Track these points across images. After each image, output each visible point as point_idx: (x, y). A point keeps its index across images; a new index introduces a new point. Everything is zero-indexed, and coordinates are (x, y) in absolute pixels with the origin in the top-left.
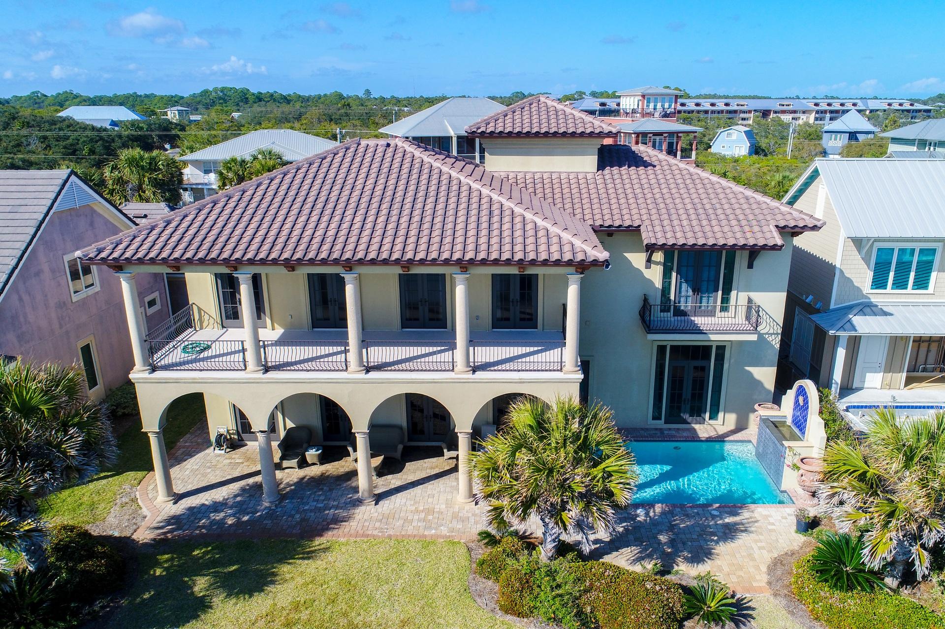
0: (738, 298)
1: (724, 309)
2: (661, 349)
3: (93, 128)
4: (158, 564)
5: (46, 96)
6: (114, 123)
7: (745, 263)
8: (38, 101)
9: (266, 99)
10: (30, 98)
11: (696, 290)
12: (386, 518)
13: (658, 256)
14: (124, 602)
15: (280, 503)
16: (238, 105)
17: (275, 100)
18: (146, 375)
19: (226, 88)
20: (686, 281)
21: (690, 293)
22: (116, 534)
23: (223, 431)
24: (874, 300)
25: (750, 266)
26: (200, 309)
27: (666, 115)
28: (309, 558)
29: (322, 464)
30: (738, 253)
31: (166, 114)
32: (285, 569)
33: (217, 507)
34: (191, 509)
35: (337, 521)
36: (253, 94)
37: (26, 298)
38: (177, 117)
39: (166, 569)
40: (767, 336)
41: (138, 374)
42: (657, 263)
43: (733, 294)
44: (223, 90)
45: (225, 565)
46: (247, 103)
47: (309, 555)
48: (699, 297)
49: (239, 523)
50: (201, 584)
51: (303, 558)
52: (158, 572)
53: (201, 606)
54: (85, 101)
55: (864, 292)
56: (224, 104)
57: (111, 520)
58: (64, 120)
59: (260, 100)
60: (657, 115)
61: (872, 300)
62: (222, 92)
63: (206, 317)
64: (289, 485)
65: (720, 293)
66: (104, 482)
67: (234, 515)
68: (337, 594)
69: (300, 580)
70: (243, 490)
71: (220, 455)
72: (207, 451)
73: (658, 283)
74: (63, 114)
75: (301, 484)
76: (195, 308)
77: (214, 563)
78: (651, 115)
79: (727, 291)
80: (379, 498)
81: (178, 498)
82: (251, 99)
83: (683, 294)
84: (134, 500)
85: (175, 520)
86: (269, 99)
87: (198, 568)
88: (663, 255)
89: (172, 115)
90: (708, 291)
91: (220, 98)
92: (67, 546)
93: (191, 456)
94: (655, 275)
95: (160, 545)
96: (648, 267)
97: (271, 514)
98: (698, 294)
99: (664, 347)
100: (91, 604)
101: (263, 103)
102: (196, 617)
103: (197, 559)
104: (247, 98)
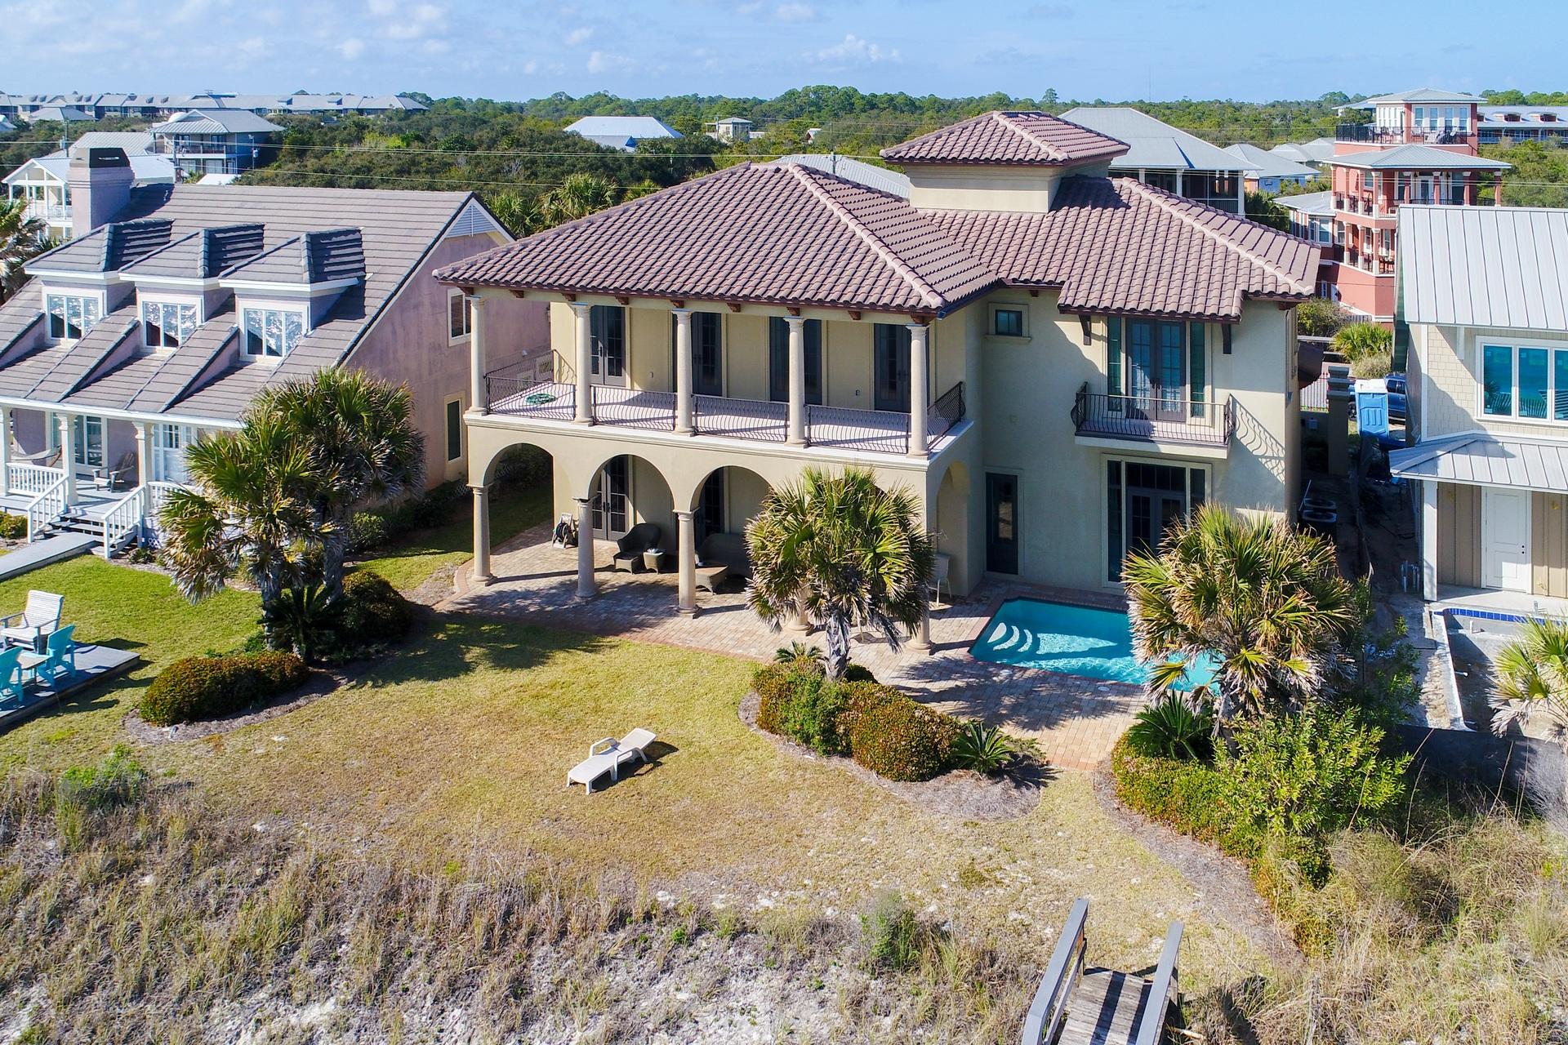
0: (1216, 396)
1: (1196, 412)
2: (1114, 468)
3: (598, 149)
4: (443, 630)
5: (571, 99)
6: (632, 142)
7: (1219, 346)
8: (560, 107)
9: (882, 106)
10: (550, 102)
11: (1156, 381)
12: (697, 631)
13: (1099, 328)
14: (398, 653)
15: (593, 600)
16: (836, 115)
17: (895, 108)
18: (479, 416)
19: (822, 87)
20: (1142, 367)
21: (1148, 385)
22: (419, 602)
23: (567, 520)
24: (1492, 431)
25: (1227, 350)
26: (560, 357)
27: (1447, 139)
28: (591, 651)
29: (661, 572)
30: (1208, 327)
31: (713, 129)
32: (560, 656)
33: (527, 595)
34: (500, 593)
35: (641, 625)
36: (863, 97)
37: (399, 331)
38: (731, 135)
39: (449, 636)
40: (1264, 461)
41: (471, 415)
42: (1099, 338)
43: (1208, 389)
44: (817, 90)
45: (505, 643)
46: (851, 111)
47: (594, 650)
48: (1159, 391)
49: (541, 612)
50: (473, 653)
51: (585, 650)
52: (440, 636)
53: (467, 668)
54: (621, 107)
55: (1474, 418)
56: (817, 114)
57: (421, 589)
58: (568, 137)
59: (873, 106)
60: (1432, 138)
61: (1490, 432)
62: (815, 93)
63: (566, 368)
64: (613, 586)
65: (1188, 387)
66: (430, 557)
67: (539, 604)
68: (599, 683)
69: (570, 666)
70: (562, 584)
71: (559, 549)
72: (546, 544)
73: (1103, 369)
74: (569, 129)
75: (627, 588)
76: (556, 355)
77: (497, 639)
78: (1422, 137)
79: (1198, 386)
80: (699, 613)
81: (493, 580)
82: (858, 104)
83: (1139, 386)
84: (450, 577)
85: (481, 600)
86: (886, 105)
87: (479, 640)
88: (1105, 328)
89: (724, 130)
90: (1173, 385)
91: (812, 104)
92: (365, 590)
93: (528, 546)
94: (1096, 354)
95: (453, 616)
96: (1088, 343)
97: (577, 609)
98: (1158, 387)
99: (1118, 464)
100: (369, 645)
101: (876, 111)
102: (455, 676)
103: (483, 633)
104: (853, 104)
